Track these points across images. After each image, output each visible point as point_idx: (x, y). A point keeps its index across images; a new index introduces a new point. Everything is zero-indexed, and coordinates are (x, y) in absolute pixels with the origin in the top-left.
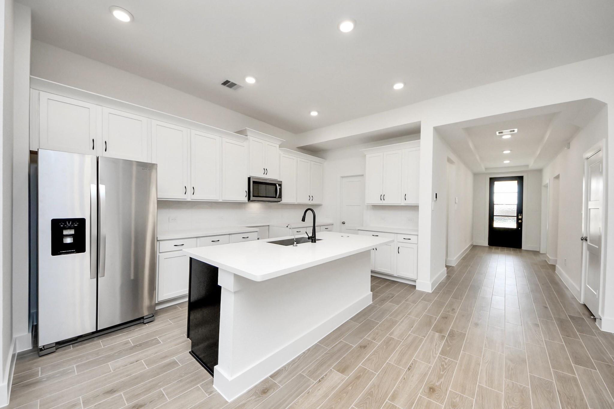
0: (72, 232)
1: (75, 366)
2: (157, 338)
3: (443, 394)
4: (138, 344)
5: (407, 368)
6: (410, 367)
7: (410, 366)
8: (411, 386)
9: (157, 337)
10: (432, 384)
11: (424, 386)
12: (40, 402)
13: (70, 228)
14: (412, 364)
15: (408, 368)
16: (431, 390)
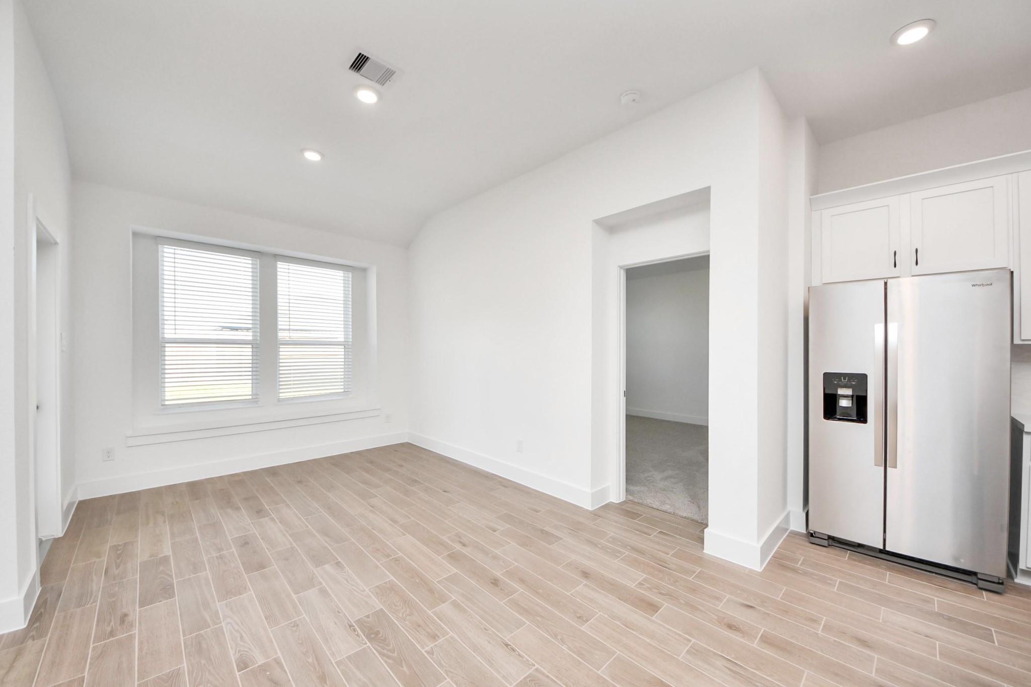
0: (849, 392)
1: (839, 580)
2: (991, 630)
4: (947, 616)
9: (993, 629)
12: (785, 591)
13: (845, 386)
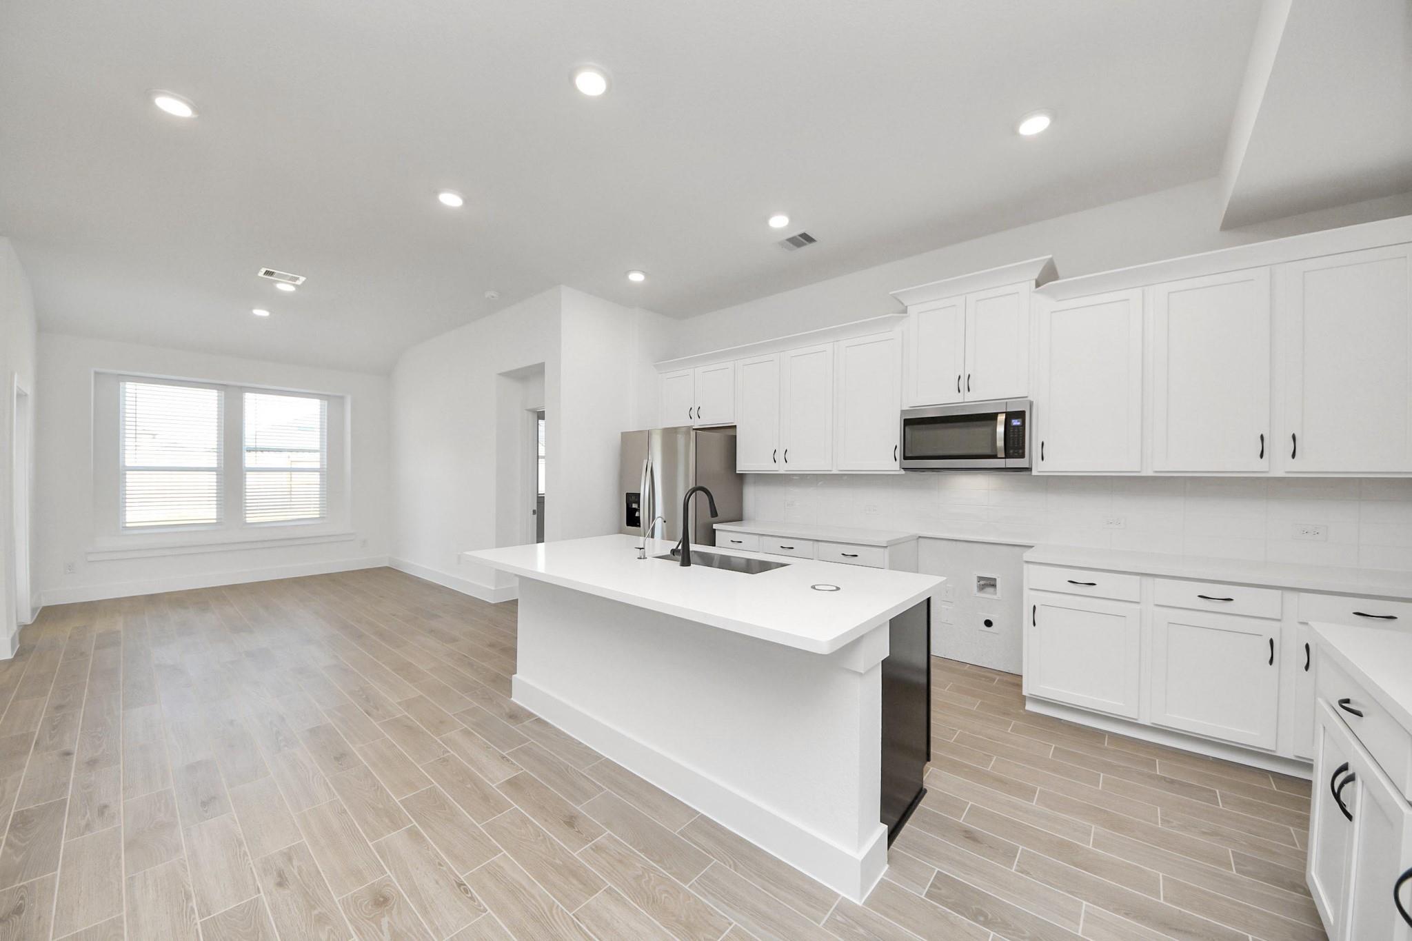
3: (356, 916)
5: (465, 882)
6: (464, 889)
7: (466, 891)
8: (417, 869)
10: (392, 908)
11: (399, 892)
14: (472, 898)
15: (465, 885)
16: (382, 899)
